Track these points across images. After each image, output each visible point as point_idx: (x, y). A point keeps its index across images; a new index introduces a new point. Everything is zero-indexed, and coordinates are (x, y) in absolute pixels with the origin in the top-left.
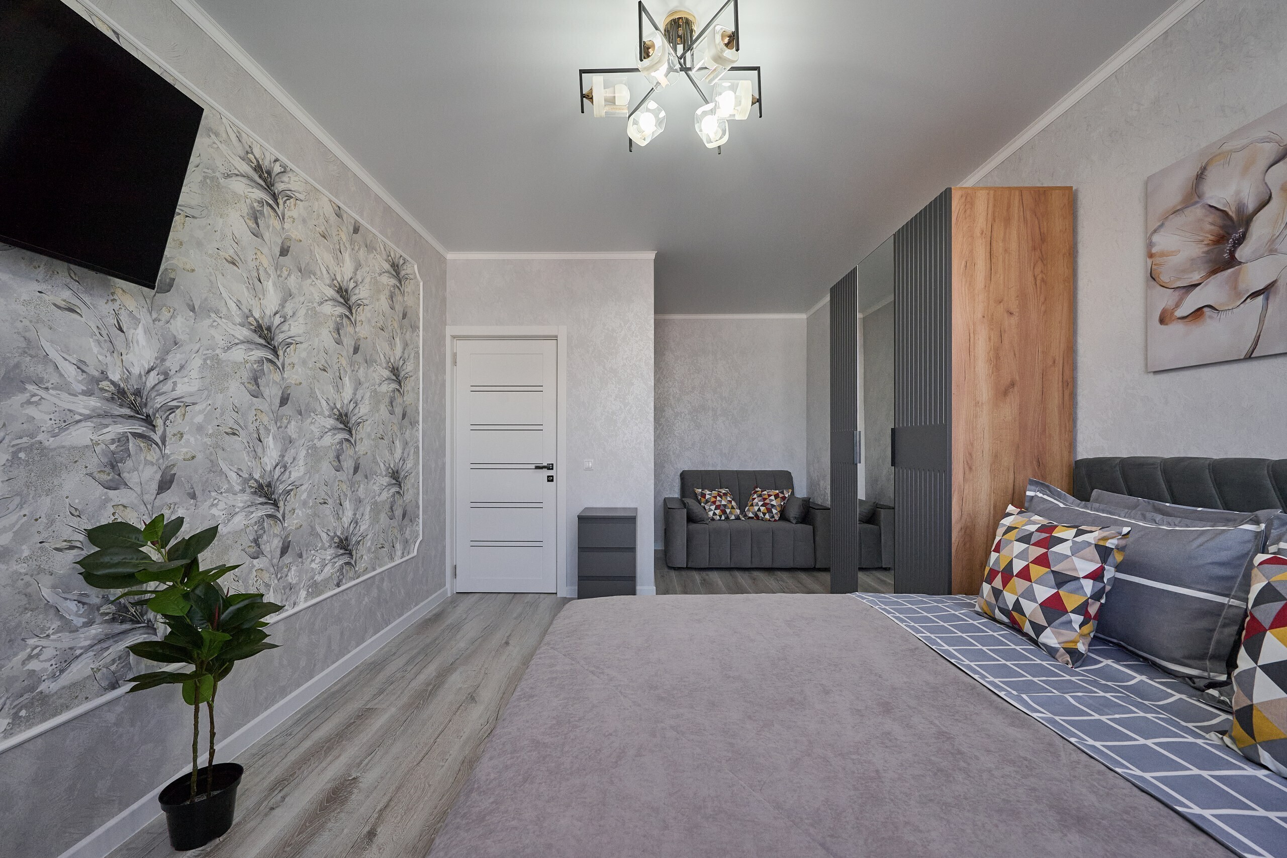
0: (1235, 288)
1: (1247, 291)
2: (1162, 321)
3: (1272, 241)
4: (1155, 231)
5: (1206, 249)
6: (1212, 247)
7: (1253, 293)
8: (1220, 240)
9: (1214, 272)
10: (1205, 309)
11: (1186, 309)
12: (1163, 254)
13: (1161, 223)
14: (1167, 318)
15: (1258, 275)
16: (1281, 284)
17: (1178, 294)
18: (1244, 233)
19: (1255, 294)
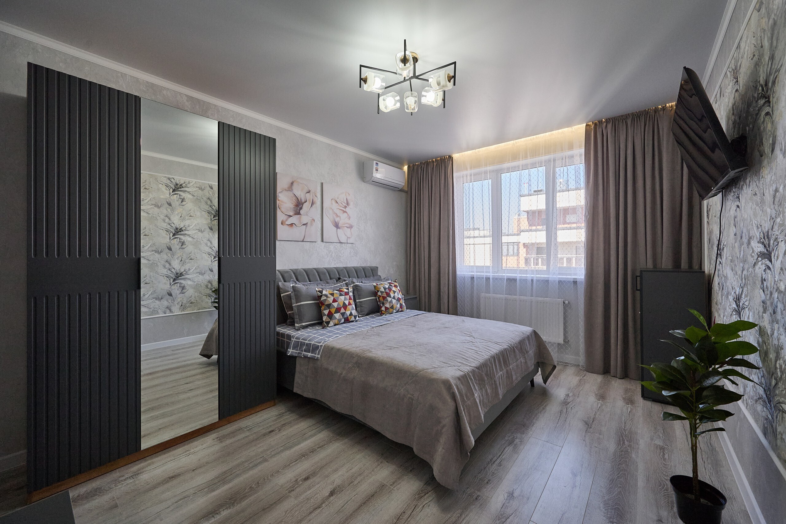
0: (300, 221)
1: (302, 223)
2: (282, 224)
3: (307, 212)
4: (280, 192)
5: (294, 207)
8: (297, 206)
9: (295, 214)
10: (293, 224)
11: (289, 222)
12: (282, 202)
13: (281, 191)
14: (284, 224)
15: (305, 219)
16: (309, 224)
17: (286, 217)
18: (302, 207)
19: (304, 225)
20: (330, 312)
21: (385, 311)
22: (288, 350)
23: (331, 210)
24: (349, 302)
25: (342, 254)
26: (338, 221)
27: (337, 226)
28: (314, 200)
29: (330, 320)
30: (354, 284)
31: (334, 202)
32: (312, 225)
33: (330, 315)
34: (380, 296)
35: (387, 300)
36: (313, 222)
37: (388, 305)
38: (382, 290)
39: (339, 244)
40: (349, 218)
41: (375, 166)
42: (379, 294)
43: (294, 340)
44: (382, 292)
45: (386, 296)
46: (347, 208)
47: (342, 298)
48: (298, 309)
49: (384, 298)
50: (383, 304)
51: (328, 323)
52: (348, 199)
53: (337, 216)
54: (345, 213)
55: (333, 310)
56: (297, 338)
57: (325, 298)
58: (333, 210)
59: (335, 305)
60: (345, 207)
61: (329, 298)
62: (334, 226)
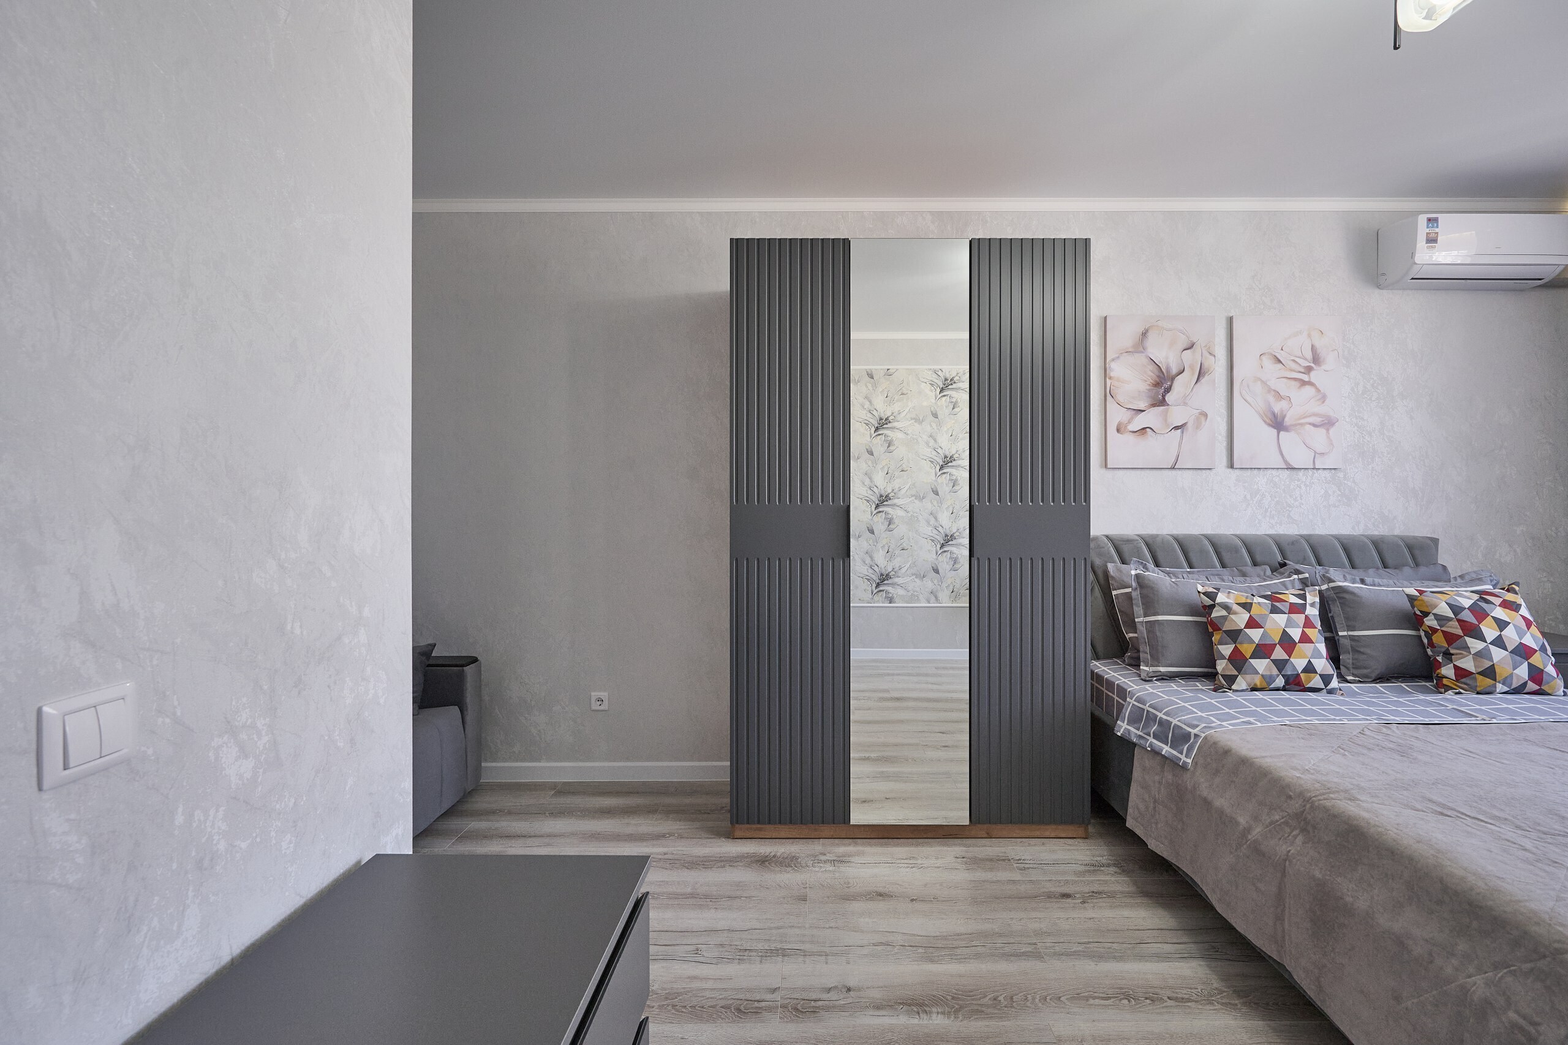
0: (1166, 420)
1: (1172, 424)
2: (1118, 431)
3: (1186, 396)
4: (1113, 360)
5: (1148, 387)
6: (1153, 388)
7: (1175, 427)
8: (1157, 385)
9: (1154, 405)
10: (1148, 429)
11: (1137, 425)
12: (1118, 380)
13: (1117, 355)
14: (1122, 429)
15: (1177, 415)
16: (1190, 425)
17: (1130, 413)
18: (1171, 386)
19: (1176, 428)
20: (1236, 651)
21: (1457, 680)
22: (1119, 722)
23: (1259, 382)
24: (1303, 633)
25: (1295, 500)
26: (1282, 411)
27: (1278, 423)
28: (1206, 365)
29: (1236, 673)
30: (1332, 585)
31: (1267, 362)
32: (1198, 426)
33: (1238, 660)
34: (1435, 631)
35: (1467, 648)
36: (1203, 419)
37: (1467, 664)
38: (1444, 610)
39: (1287, 472)
40: (1323, 398)
41: (1422, 229)
42: (1430, 621)
43: (1133, 702)
44: (1440, 618)
45: (1459, 632)
46: (1313, 374)
47: (1281, 619)
48: (1148, 632)
49: (1451, 638)
50: (1448, 656)
51: (1231, 680)
52: (1317, 345)
53: (1279, 396)
54: (1308, 388)
55: (1247, 649)
56: (1138, 700)
57: (1224, 613)
58: (1264, 383)
59: (1255, 634)
60: (1309, 370)
61: (1235, 613)
62: (1269, 425)
